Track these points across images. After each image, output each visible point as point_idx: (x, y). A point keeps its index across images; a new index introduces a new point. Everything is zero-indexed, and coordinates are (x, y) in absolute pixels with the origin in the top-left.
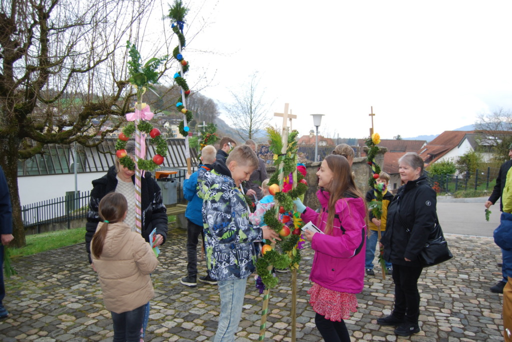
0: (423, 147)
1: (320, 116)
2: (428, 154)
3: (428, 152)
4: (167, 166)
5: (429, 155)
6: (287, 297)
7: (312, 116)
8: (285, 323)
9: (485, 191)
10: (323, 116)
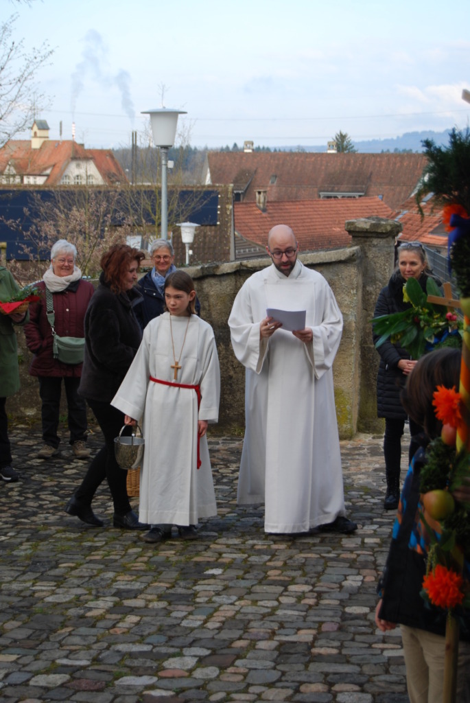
1: (174, 115)
6: (277, 553)
7: (148, 115)
8: (303, 584)
10: (180, 116)
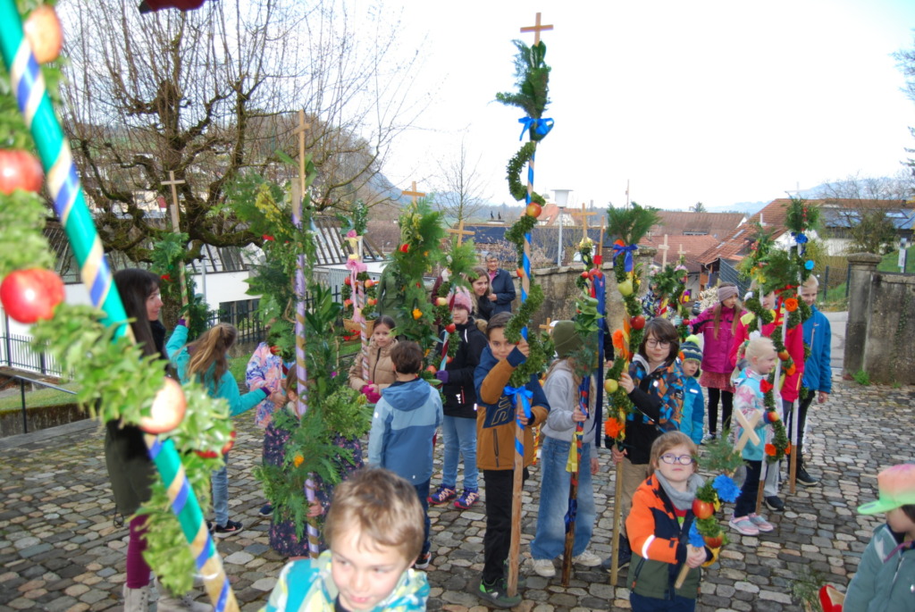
0: (740, 225)
2: (746, 239)
3: (746, 235)
4: (323, 262)
5: (747, 241)
9: (821, 304)
